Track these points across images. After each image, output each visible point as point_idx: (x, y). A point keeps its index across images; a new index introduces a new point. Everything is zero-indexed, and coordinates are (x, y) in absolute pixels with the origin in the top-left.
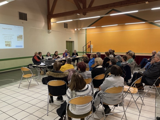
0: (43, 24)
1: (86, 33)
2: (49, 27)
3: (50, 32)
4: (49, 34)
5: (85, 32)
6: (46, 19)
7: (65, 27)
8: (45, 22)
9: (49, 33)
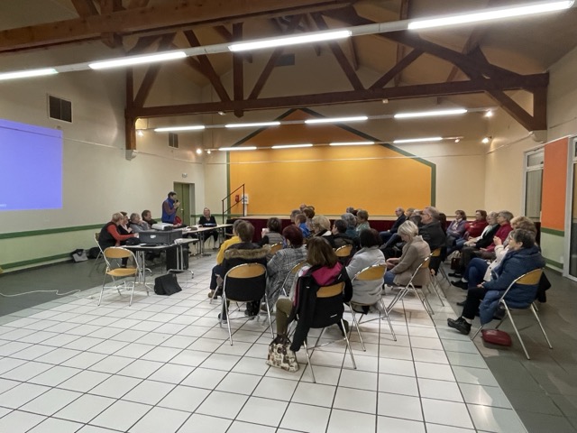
0: (113, 133)
1: (228, 161)
2: (130, 142)
3: (134, 157)
4: (128, 162)
5: (224, 159)
6: (123, 118)
7: (171, 144)
8: (119, 128)
9: (129, 157)
